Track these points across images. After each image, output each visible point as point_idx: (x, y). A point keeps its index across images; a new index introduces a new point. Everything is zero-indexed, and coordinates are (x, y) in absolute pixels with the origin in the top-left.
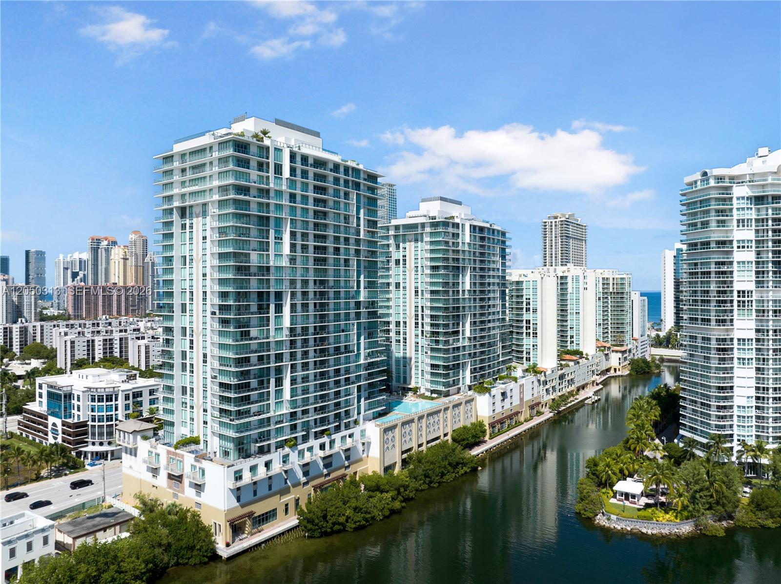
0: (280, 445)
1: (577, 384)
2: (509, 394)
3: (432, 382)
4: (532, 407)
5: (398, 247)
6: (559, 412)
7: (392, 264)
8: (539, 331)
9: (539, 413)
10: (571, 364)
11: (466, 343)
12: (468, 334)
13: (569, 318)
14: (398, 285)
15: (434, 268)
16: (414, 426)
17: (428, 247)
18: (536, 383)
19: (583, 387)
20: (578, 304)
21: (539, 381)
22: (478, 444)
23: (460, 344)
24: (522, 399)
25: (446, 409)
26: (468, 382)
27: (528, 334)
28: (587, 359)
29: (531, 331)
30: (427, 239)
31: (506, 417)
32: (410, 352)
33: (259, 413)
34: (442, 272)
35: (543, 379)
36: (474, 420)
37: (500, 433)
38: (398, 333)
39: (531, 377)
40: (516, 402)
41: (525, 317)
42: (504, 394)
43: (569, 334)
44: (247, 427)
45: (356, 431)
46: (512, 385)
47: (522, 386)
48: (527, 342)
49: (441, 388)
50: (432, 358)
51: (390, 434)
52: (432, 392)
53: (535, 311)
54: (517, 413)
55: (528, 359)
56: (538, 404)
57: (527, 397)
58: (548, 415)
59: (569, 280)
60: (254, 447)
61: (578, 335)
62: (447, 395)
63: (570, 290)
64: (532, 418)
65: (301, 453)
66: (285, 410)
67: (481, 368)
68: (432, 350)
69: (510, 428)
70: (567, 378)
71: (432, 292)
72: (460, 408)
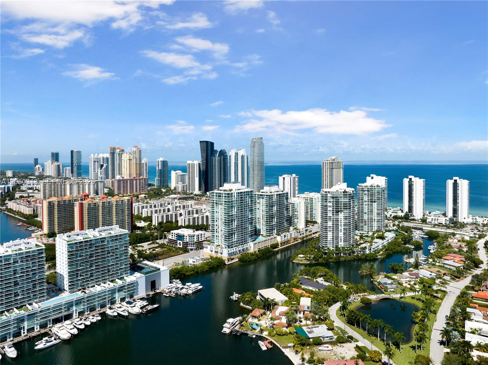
0: (235, 246)
1: (313, 232)
2: (286, 236)
3: (266, 233)
4: (294, 239)
5: (258, 199)
6: (304, 240)
7: (257, 203)
8: (299, 218)
9: (297, 241)
10: (311, 226)
11: (275, 223)
12: (275, 221)
13: (313, 211)
14: (258, 209)
15: (266, 206)
16: (261, 243)
17: (265, 201)
18: (296, 233)
19: (316, 233)
20: (316, 207)
21: (297, 232)
22: (277, 248)
23: (273, 224)
24: (291, 237)
25: (269, 240)
26: (275, 233)
27: (296, 218)
28: (318, 224)
29: (297, 217)
30: (265, 198)
31: (286, 242)
33: (231, 241)
34: (269, 207)
35: (298, 231)
36: (276, 242)
37: (283, 245)
38: (258, 220)
39: (295, 231)
40: (289, 237)
41: (295, 214)
42: (285, 236)
43: (313, 216)
44: (229, 243)
45: (248, 244)
46: (288, 233)
47: (291, 234)
48: (296, 220)
49: (269, 235)
50: (266, 227)
51: (255, 245)
52: (266, 235)
53: (298, 212)
54: (289, 241)
55: (296, 225)
56: (297, 238)
57: (293, 236)
58: (300, 241)
59: (313, 199)
60: (230, 247)
61: (316, 216)
62: (270, 236)
63: (314, 202)
64: (294, 242)
65: (238, 248)
66: (236, 240)
67: (279, 229)
68: (266, 225)
69: (287, 244)
70: (309, 230)
71: (266, 212)
72: (273, 239)
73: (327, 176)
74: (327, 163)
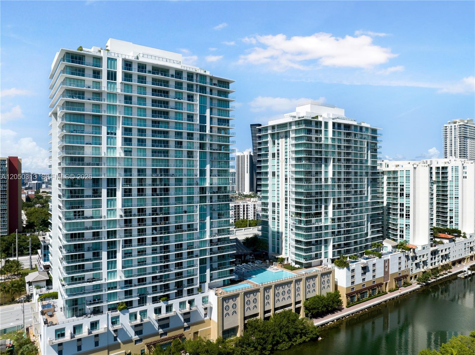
0: (112, 308)
1: (452, 259)
2: (371, 268)
3: (296, 255)
4: (398, 279)
5: (274, 143)
6: (428, 284)
7: (270, 157)
8: (411, 213)
9: (407, 284)
10: (447, 241)
11: (329, 223)
12: (330, 215)
13: (449, 201)
14: (274, 174)
15: (298, 159)
17: (294, 142)
18: (404, 259)
19: (460, 261)
20: (457, 190)
21: (407, 257)
22: (333, 311)
23: (323, 224)
24: (386, 273)
25: (300, 280)
26: (330, 256)
27: (402, 215)
28: (465, 237)
29: (404, 213)
30: (293, 135)
31: (369, 288)
32: (282, 229)
33: (93, 280)
34: (304, 162)
35: (411, 254)
36: (331, 290)
37: (359, 302)
38: (274, 212)
39: (399, 253)
40: (380, 274)
41: (399, 201)
42: (365, 269)
43: (449, 215)
44: (82, 290)
45: (198, 298)
46: (376, 260)
47: (387, 262)
48: (401, 222)
49: (303, 261)
50: (297, 234)
51: (231, 302)
52: (297, 263)
53: (408, 196)
54: (380, 285)
55: (402, 236)
56: (405, 277)
57: (394, 269)
58: (415, 286)
59: (449, 170)
60: (89, 308)
61: (457, 216)
62: (309, 266)
63: (449, 179)
64: (397, 288)
65: (133, 316)
66: (120, 277)
67: (346, 245)
68: (297, 228)
69: (371, 297)
70: (441, 254)
71: (297, 180)
72: (317, 280)
73: (453, 152)
74: (453, 128)
